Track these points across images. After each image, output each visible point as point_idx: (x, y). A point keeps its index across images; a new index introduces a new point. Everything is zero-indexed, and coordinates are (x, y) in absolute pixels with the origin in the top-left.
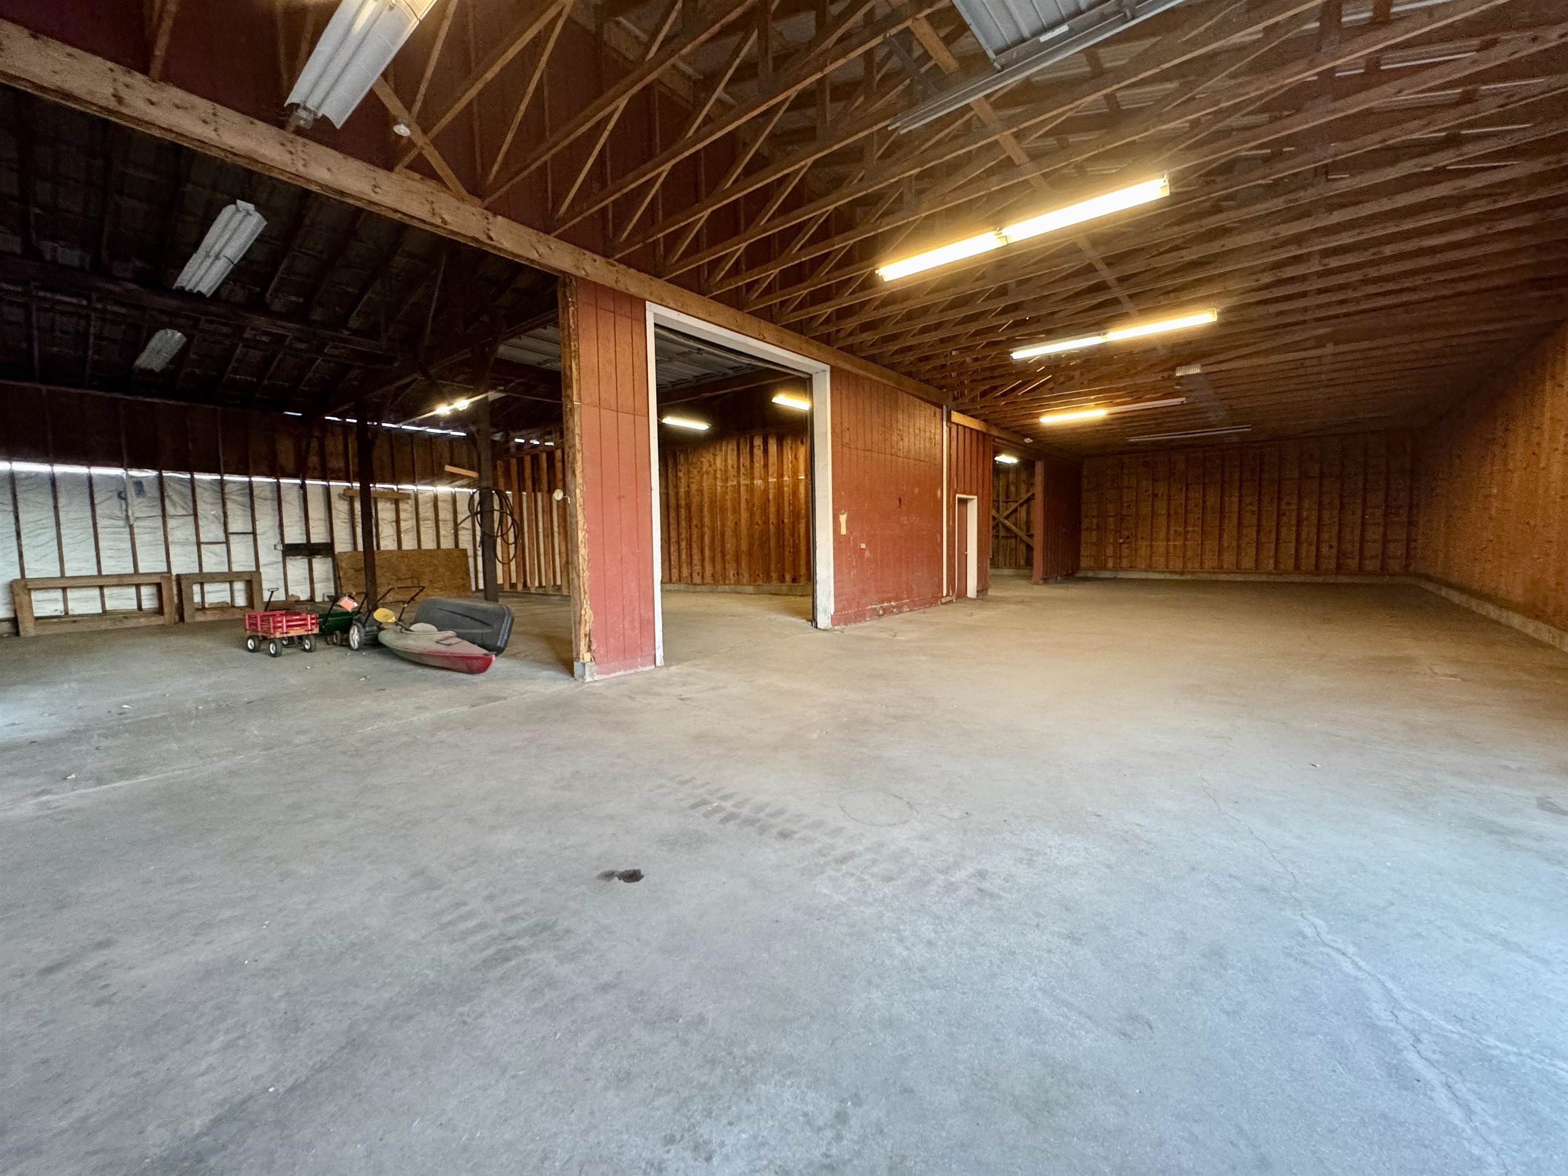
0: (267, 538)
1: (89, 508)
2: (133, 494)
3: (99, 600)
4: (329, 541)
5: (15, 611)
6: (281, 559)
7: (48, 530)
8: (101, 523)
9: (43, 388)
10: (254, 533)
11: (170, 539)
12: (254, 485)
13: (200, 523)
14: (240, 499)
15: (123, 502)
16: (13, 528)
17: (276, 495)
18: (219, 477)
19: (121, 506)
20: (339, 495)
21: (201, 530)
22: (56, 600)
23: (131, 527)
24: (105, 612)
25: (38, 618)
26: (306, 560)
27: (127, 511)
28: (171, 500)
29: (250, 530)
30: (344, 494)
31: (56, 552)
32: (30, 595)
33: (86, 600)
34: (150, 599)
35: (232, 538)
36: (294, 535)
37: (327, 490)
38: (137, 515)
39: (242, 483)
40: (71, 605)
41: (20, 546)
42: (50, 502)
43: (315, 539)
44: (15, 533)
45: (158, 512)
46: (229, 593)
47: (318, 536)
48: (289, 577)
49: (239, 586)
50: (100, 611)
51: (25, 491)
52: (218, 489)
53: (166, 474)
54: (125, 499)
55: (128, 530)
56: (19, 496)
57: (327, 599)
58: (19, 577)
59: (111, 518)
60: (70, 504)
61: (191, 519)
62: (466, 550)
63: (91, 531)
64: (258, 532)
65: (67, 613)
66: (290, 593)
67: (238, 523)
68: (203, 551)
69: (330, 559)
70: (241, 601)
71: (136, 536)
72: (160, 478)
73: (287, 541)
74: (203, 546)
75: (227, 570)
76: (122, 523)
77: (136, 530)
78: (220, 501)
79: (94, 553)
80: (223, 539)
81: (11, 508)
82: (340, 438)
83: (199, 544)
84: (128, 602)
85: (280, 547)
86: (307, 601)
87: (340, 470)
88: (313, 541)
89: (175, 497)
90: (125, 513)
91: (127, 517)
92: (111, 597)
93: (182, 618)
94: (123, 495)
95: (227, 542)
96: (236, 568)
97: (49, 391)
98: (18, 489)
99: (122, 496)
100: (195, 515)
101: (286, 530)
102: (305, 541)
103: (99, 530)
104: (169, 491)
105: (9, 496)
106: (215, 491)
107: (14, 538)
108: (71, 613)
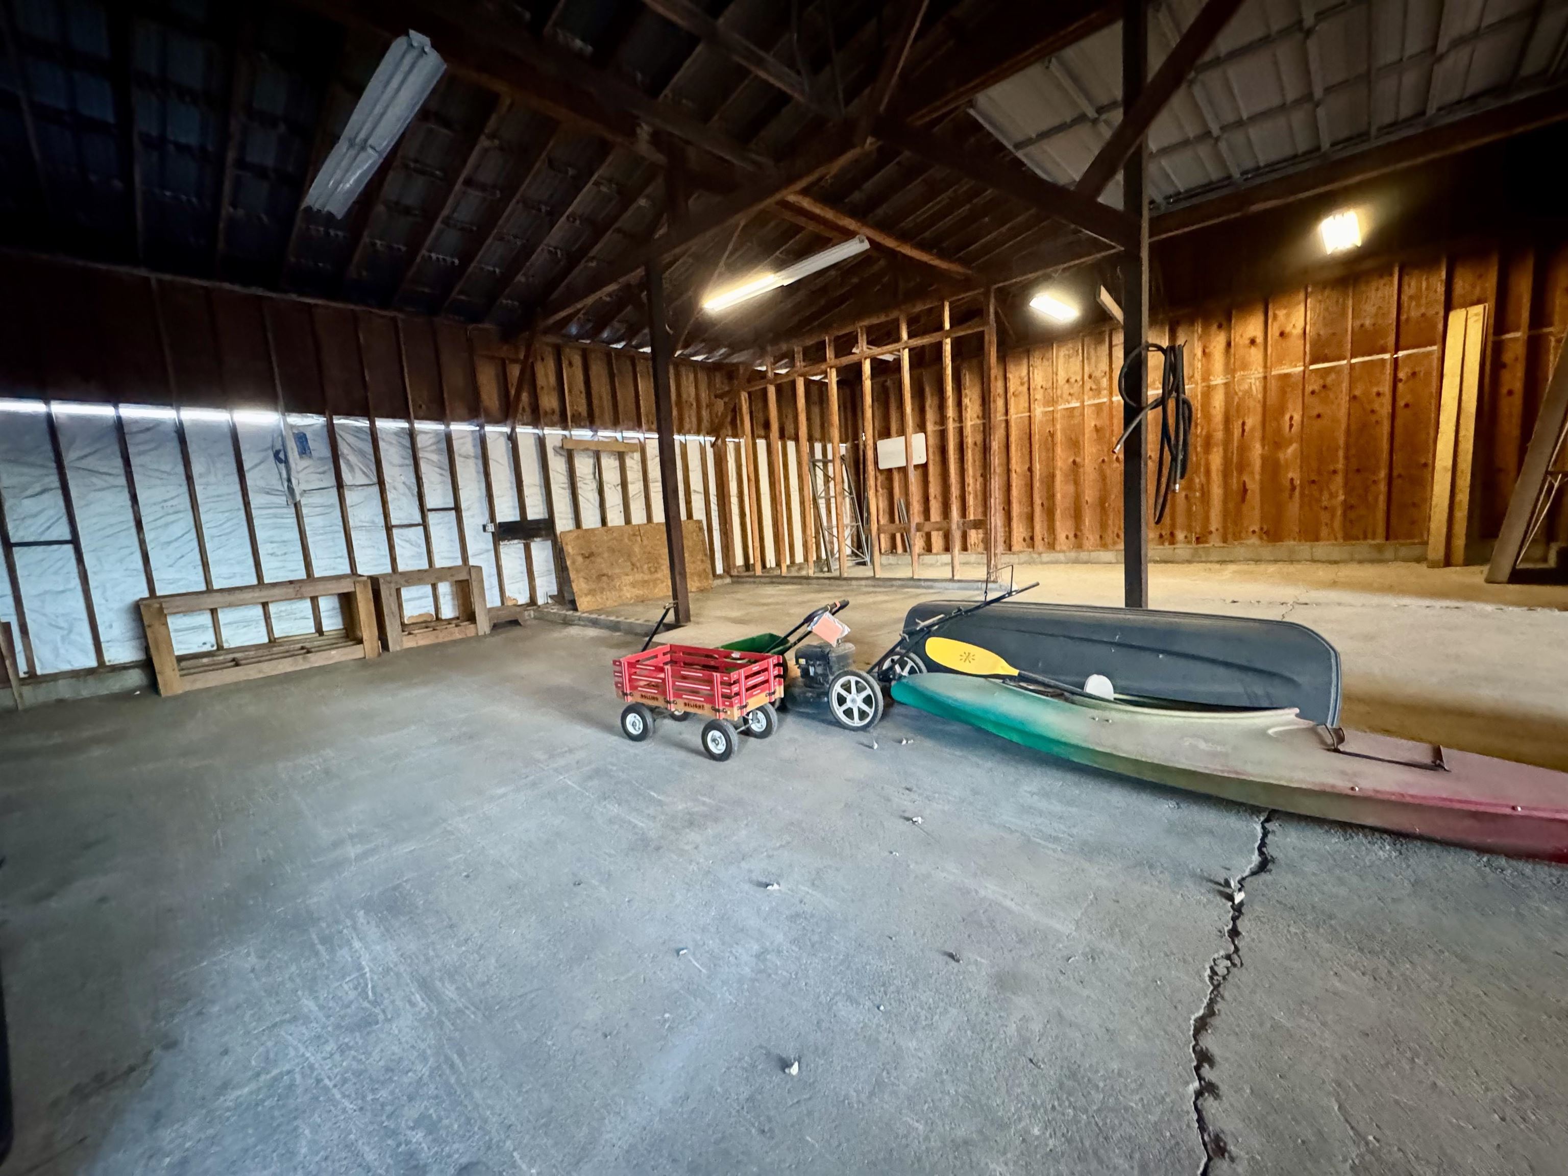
0: (473, 516)
1: (236, 478)
2: (296, 453)
3: (263, 623)
4: (547, 517)
5: (147, 650)
6: (491, 546)
7: (181, 515)
8: (256, 500)
9: (153, 276)
10: (457, 508)
11: (352, 523)
12: (454, 436)
13: (390, 496)
14: (435, 457)
15: (282, 466)
16: (131, 516)
17: (479, 452)
18: (406, 425)
19: (280, 474)
20: (554, 449)
21: (391, 507)
22: (202, 627)
23: (297, 506)
24: (272, 641)
25: (180, 659)
26: (522, 546)
27: (289, 480)
28: (348, 463)
29: (452, 505)
30: (562, 448)
31: (197, 550)
32: (166, 624)
33: (247, 623)
34: (331, 617)
35: (432, 518)
36: (507, 512)
37: (541, 443)
38: (304, 486)
39: (437, 433)
40: (225, 633)
41: (142, 543)
42: (181, 469)
43: (532, 515)
44: (132, 524)
45: (331, 481)
46: (431, 599)
47: (535, 512)
48: (505, 572)
49: (444, 588)
50: (266, 640)
51: (144, 453)
52: (407, 443)
53: (338, 421)
54: (286, 462)
55: (293, 510)
56: (134, 461)
57: (550, 601)
58: (146, 594)
59: (268, 493)
60: (208, 472)
61: (376, 489)
62: (700, 522)
63: (242, 513)
64: (464, 505)
65: (220, 647)
66: (508, 594)
67: (436, 496)
68: (397, 541)
69: (549, 543)
70: (448, 611)
71: (306, 520)
72: (331, 429)
73: (500, 519)
74: (395, 531)
75: (426, 567)
76: (282, 500)
77: (305, 511)
78: (410, 461)
79: (248, 549)
80: (418, 519)
81: (122, 481)
82: (551, 364)
83: (389, 528)
84: (303, 623)
85: (491, 528)
86: (528, 605)
87: (553, 412)
88: (530, 516)
89: (352, 458)
90: (286, 484)
91: (291, 490)
92: (280, 618)
93: (385, 646)
94: (282, 456)
95: (425, 525)
96: (439, 563)
97: (160, 281)
98: (131, 450)
99: (280, 457)
100: (381, 483)
101: (496, 502)
102: (518, 519)
103: (255, 513)
104: (343, 448)
105: (119, 462)
106: (404, 446)
107: (134, 531)
108: (226, 646)
